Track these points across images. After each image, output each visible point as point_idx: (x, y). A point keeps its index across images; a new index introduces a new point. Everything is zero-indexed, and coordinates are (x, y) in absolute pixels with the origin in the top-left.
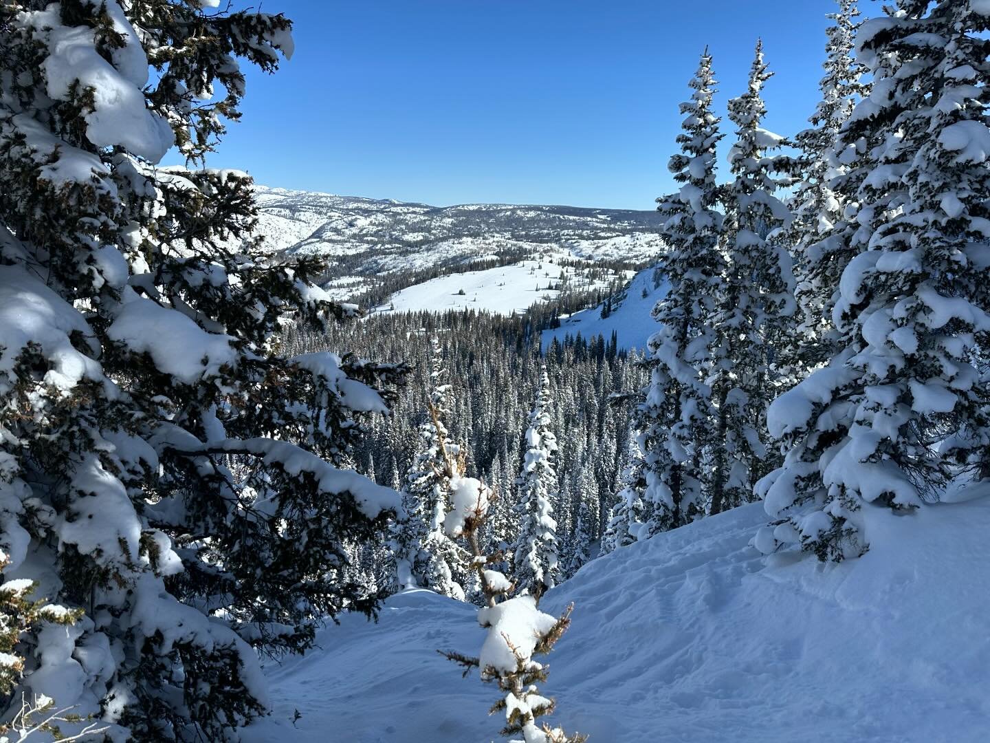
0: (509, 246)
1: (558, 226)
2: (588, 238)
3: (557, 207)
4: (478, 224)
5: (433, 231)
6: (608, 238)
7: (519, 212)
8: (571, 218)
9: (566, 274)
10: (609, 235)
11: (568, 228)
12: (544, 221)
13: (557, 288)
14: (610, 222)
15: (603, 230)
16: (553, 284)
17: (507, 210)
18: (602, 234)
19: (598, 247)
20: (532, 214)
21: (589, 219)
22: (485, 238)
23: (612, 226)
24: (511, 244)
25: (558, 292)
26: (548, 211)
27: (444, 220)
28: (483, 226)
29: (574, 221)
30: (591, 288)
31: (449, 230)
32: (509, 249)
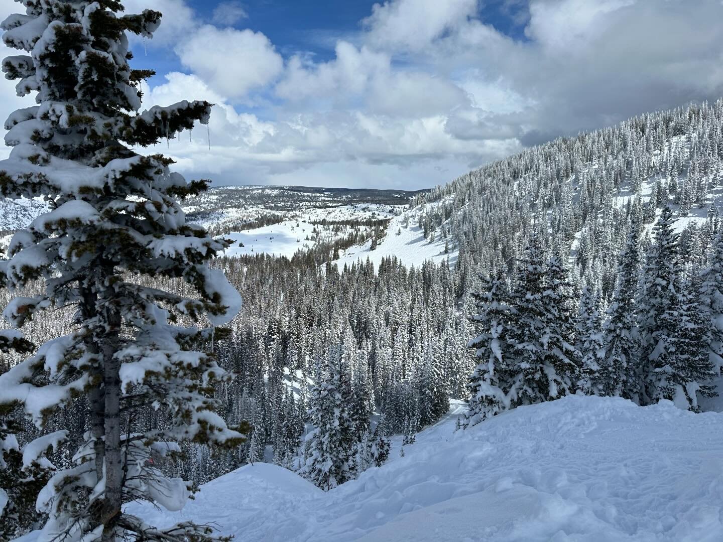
0: (265, 213)
1: (297, 200)
2: (320, 207)
3: (293, 187)
4: (237, 199)
5: (202, 205)
6: (335, 207)
7: (267, 190)
8: (306, 194)
9: (317, 230)
10: (334, 205)
11: (306, 201)
12: (286, 196)
13: (313, 239)
14: (333, 197)
15: (330, 202)
16: (310, 237)
17: (258, 189)
18: (330, 205)
19: (329, 213)
20: (276, 192)
21: (318, 195)
22: (246, 209)
23: (335, 199)
24: (267, 212)
25: (314, 242)
26: (288, 190)
27: (210, 197)
28: (241, 200)
29: (308, 196)
30: (338, 238)
31: (216, 204)
32: (266, 215)
